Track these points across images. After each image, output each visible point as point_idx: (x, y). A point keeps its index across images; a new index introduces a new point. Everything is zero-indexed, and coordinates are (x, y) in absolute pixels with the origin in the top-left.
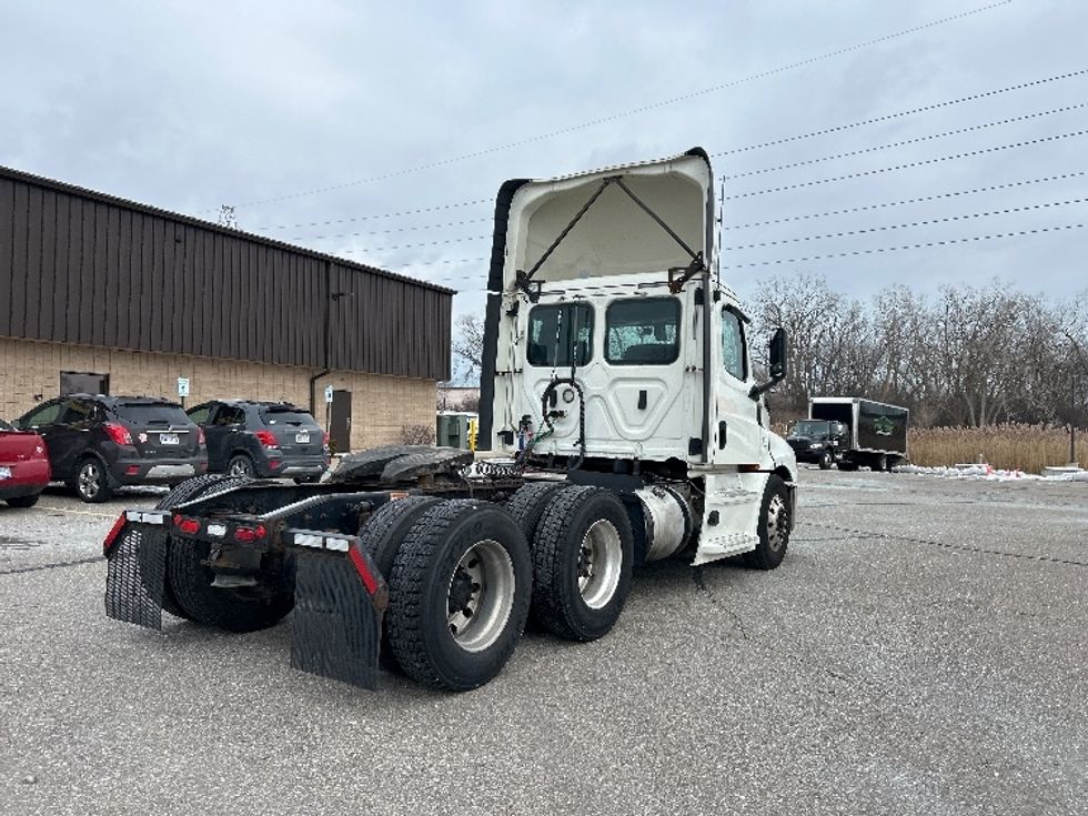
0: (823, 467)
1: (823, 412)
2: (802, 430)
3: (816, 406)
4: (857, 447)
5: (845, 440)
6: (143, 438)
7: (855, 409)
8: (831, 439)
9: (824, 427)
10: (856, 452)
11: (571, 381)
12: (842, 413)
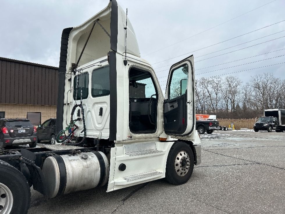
0: (269, 131)
1: (268, 114)
2: (261, 119)
3: (266, 112)
4: (280, 124)
5: (277, 122)
6: (12, 131)
7: (280, 112)
8: (271, 122)
9: (269, 119)
10: (281, 126)
11: (80, 106)
12: (275, 114)
